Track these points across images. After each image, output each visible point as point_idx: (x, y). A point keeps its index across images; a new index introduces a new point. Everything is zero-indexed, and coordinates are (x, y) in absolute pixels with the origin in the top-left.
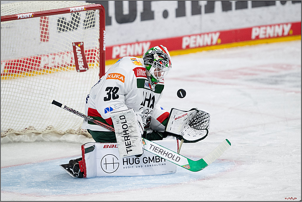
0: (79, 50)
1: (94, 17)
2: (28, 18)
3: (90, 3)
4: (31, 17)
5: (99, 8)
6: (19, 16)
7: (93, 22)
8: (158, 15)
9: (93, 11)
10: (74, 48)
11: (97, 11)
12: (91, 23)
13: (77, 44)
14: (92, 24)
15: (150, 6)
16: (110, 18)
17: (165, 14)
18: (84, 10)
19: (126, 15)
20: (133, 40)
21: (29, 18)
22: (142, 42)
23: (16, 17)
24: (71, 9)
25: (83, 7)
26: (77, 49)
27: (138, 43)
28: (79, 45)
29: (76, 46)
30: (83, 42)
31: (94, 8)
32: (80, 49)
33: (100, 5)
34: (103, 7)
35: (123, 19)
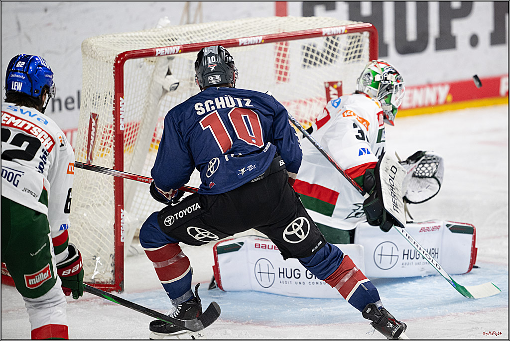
0: (335, 94)
1: (360, 43)
2: (255, 44)
3: (354, 21)
4: (261, 43)
5: (370, 29)
6: (241, 41)
7: (358, 51)
8: (463, 41)
9: (358, 34)
10: (328, 91)
11: (366, 34)
12: (356, 52)
13: (332, 84)
14: (358, 54)
15: (449, 27)
16: (386, 47)
17: (474, 41)
18: (344, 33)
19: (412, 42)
20: (422, 81)
21: (258, 44)
22: (437, 85)
23: (236, 43)
24: (324, 31)
25: (343, 29)
26: (331, 93)
27: (430, 85)
28: (336, 86)
29: (331, 88)
30: (341, 82)
31: (361, 30)
32: (336, 92)
33: (371, 25)
34: (374, 28)
35: (406, 48)
